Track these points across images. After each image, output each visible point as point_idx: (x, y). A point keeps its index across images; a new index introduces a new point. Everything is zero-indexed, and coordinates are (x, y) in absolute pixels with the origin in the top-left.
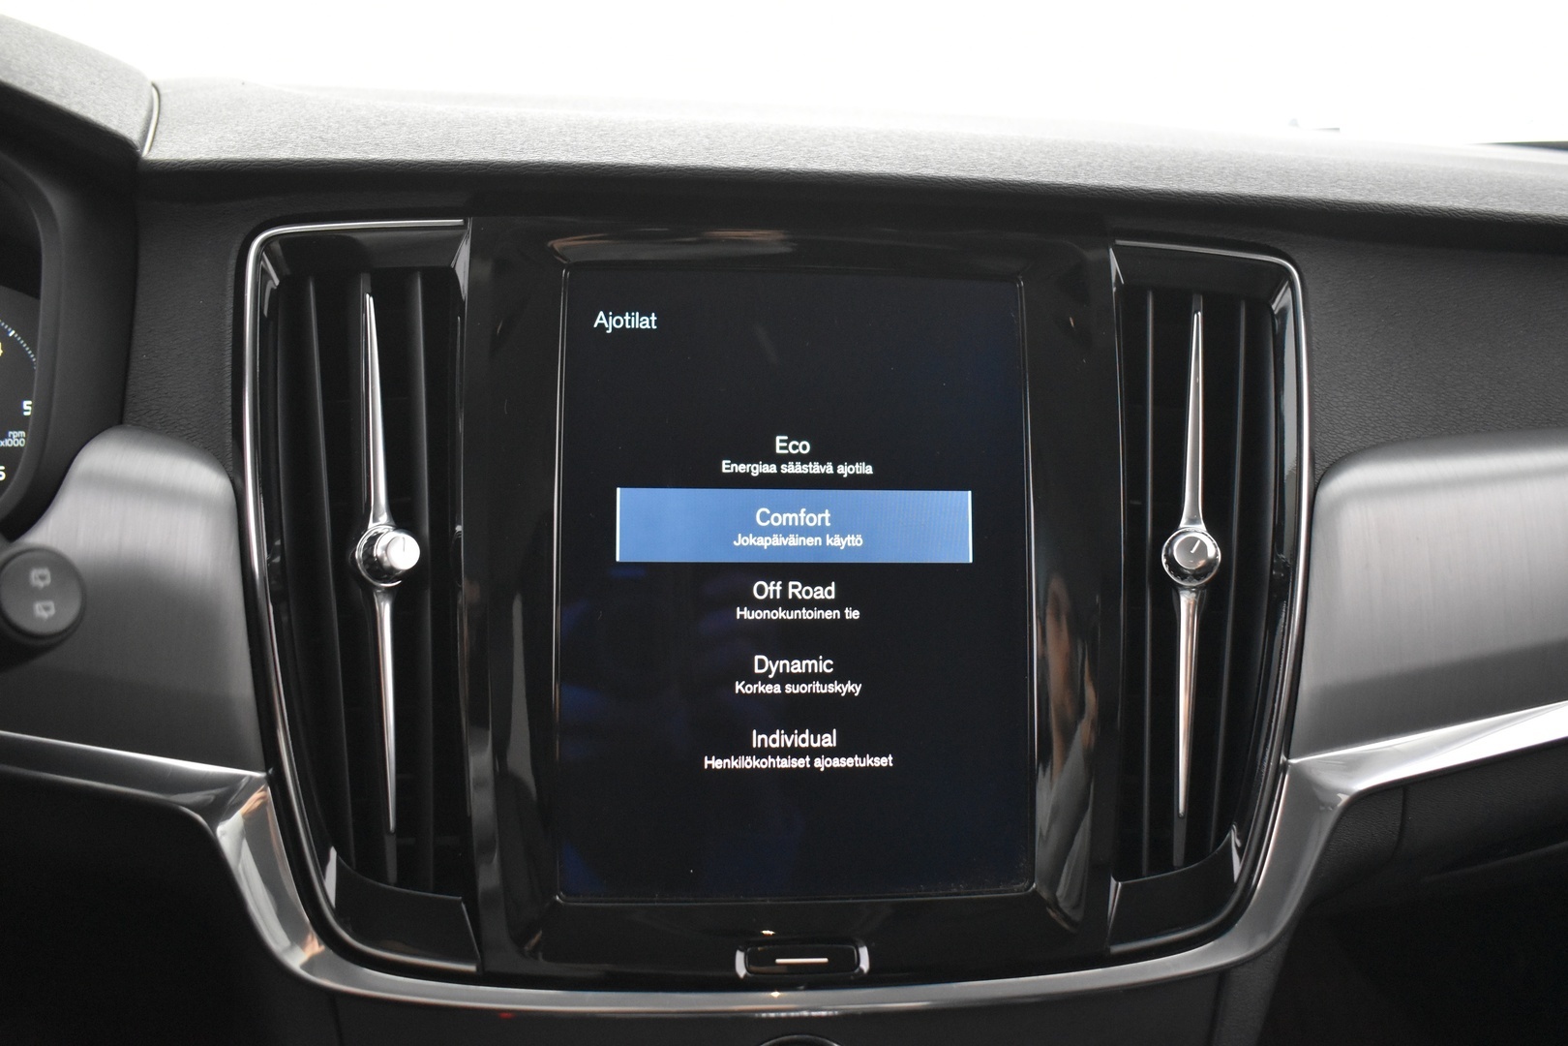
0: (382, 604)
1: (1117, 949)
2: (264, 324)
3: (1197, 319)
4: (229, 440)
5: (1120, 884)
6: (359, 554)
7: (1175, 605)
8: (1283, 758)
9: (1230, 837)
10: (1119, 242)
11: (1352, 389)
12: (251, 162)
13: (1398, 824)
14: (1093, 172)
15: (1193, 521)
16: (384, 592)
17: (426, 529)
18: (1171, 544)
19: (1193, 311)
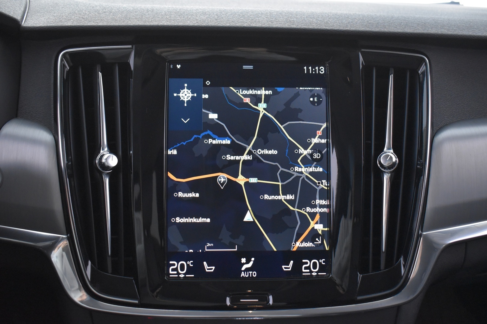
0: (106, 178)
1: (359, 298)
2: (64, 82)
3: (391, 77)
4: (53, 122)
5: (361, 275)
6: (97, 161)
8: (420, 232)
9: (401, 260)
10: (363, 50)
11: (448, 101)
12: (58, 27)
13: (464, 255)
14: (353, 25)
15: (389, 149)
16: (106, 174)
17: (120, 153)
18: (380, 157)
19: (390, 74)
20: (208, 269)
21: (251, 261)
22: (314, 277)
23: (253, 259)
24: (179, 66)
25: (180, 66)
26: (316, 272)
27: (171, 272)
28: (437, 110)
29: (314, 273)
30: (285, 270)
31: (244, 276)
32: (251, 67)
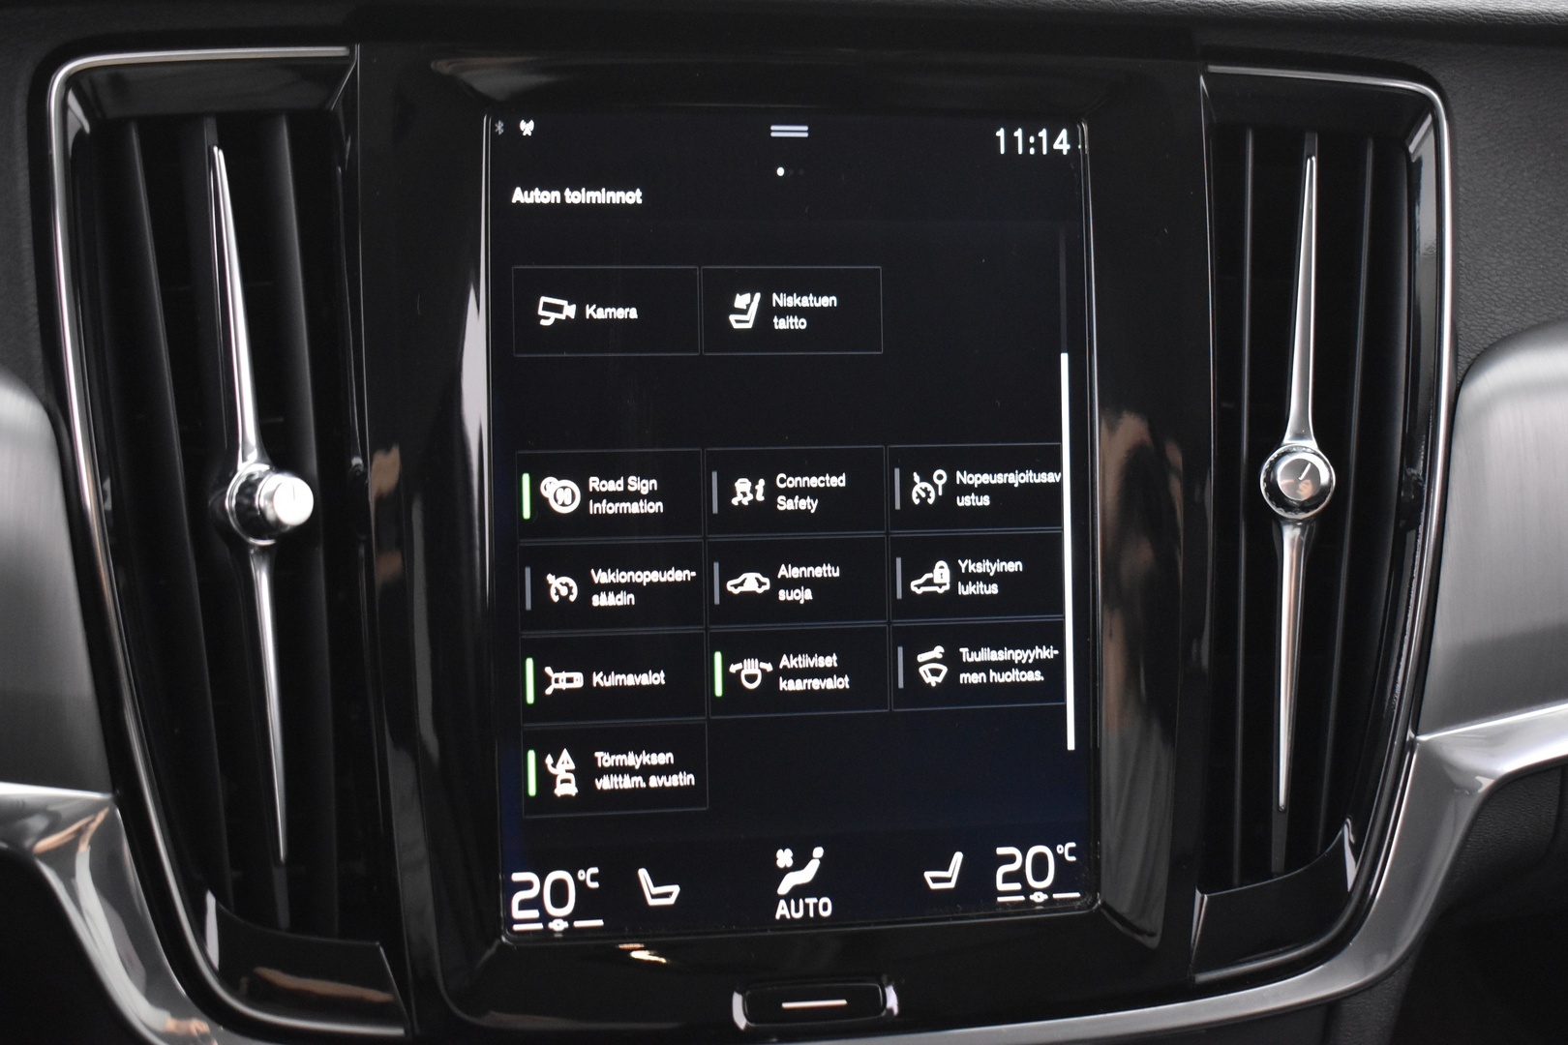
0: (258, 569)
1: (1203, 977)
3: (1311, 166)
5: (1206, 897)
6: (230, 503)
7: (1276, 541)
8: (1410, 734)
9: (1342, 837)
10: (1213, 68)
11: (1509, 251)
13: (1554, 812)
15: (1299, 436)
16: (258, 552)
18: (1273, 465)
19: (1305, 155)
20: (654, 897)
21: (811, 858)
22: (1038, 908)
23: (818, 852)
24: (527, 128)
25: (531, 124)
26: (1044, 891)
27: (517, 914)
28: (1469, 288)
29: (1036, 894)
30: (933, 886)
31: (788, 917)
32: (800, 131)
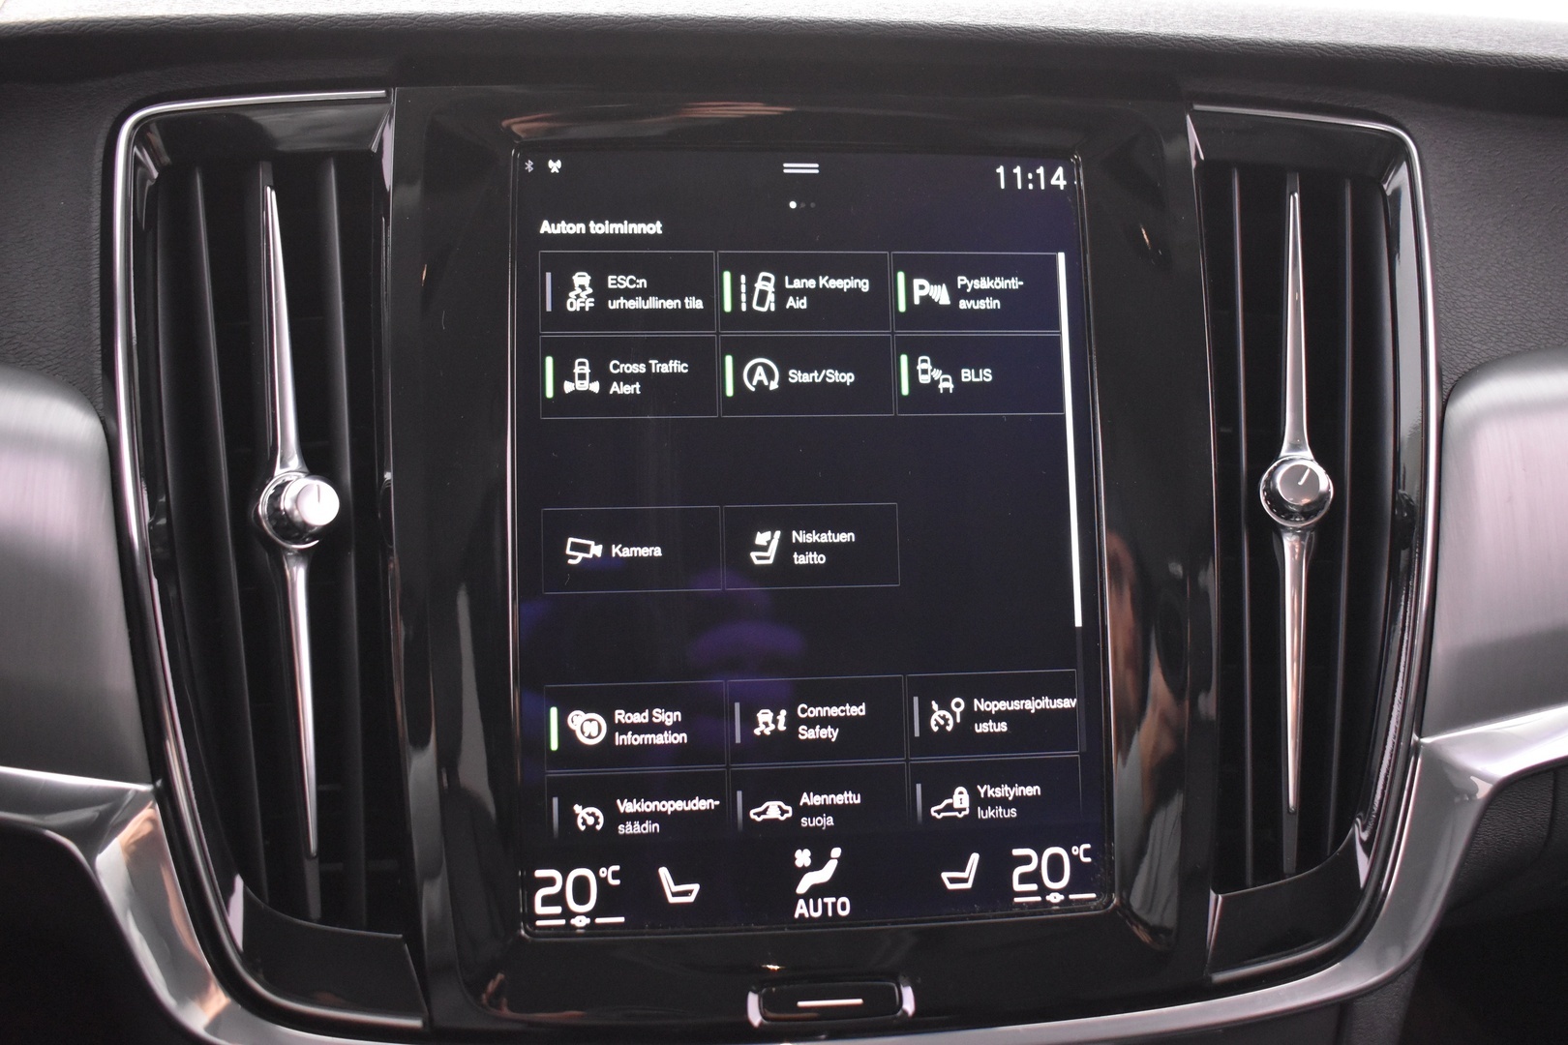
0: (295, 569)
1: (1219, 977)
2: (140, 237)
3: (1294, 202)
4: (98, 371)
5: (1220, 897)
6: (263, 509)
7: (1277, 553)
8: (1415, 737)
9: (1353, 835)
10: (1197, 107)
11: (1480, 287)
12: (117, 21)
13: (1548, 815)
14: (1164, 20)
15: (1295, 447)
16: (296, 555)
17: (347, 476)
18: (1272, 475)
19: (1288, 192)
20: (675, 894)
21: (829, 858)
22: (1054, 907)
23: (836, 852)
24: (555, 166)
25: (559, 164)
26: (1060, 891)
27: (540, 910)
28: (1448, 314)
29: (1053, 895)
30: (950, 886)
31: (807, 915)
32: (811, 168)
